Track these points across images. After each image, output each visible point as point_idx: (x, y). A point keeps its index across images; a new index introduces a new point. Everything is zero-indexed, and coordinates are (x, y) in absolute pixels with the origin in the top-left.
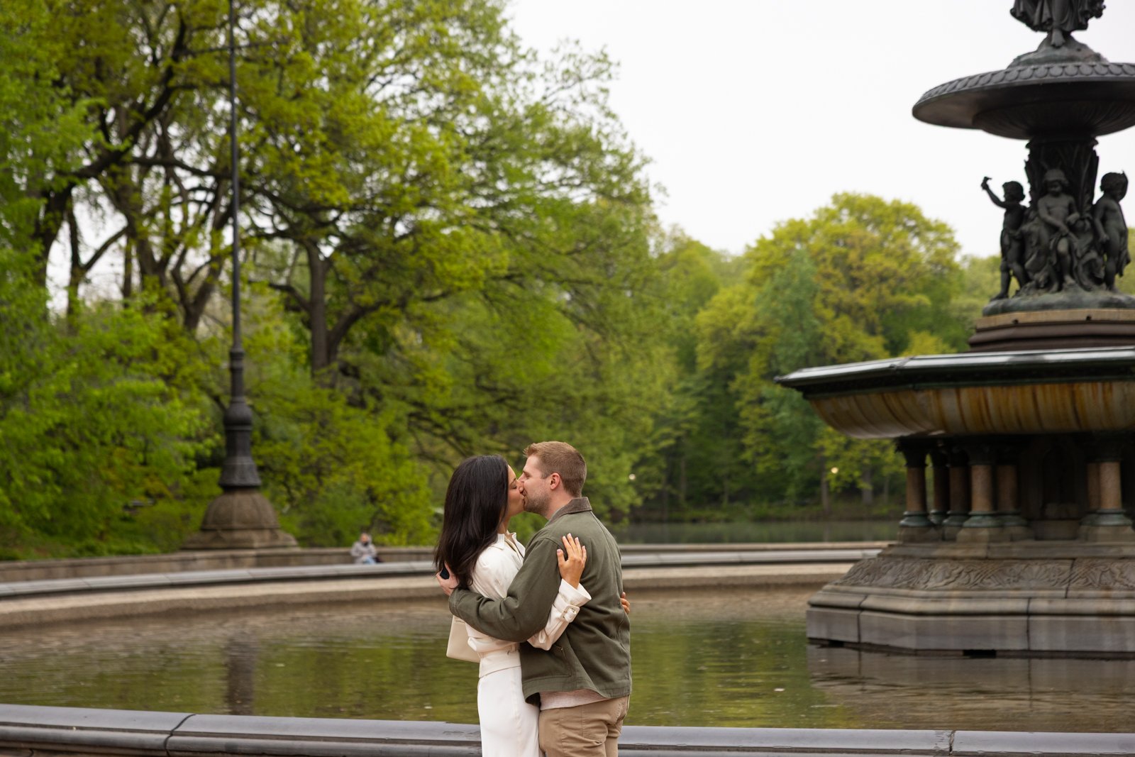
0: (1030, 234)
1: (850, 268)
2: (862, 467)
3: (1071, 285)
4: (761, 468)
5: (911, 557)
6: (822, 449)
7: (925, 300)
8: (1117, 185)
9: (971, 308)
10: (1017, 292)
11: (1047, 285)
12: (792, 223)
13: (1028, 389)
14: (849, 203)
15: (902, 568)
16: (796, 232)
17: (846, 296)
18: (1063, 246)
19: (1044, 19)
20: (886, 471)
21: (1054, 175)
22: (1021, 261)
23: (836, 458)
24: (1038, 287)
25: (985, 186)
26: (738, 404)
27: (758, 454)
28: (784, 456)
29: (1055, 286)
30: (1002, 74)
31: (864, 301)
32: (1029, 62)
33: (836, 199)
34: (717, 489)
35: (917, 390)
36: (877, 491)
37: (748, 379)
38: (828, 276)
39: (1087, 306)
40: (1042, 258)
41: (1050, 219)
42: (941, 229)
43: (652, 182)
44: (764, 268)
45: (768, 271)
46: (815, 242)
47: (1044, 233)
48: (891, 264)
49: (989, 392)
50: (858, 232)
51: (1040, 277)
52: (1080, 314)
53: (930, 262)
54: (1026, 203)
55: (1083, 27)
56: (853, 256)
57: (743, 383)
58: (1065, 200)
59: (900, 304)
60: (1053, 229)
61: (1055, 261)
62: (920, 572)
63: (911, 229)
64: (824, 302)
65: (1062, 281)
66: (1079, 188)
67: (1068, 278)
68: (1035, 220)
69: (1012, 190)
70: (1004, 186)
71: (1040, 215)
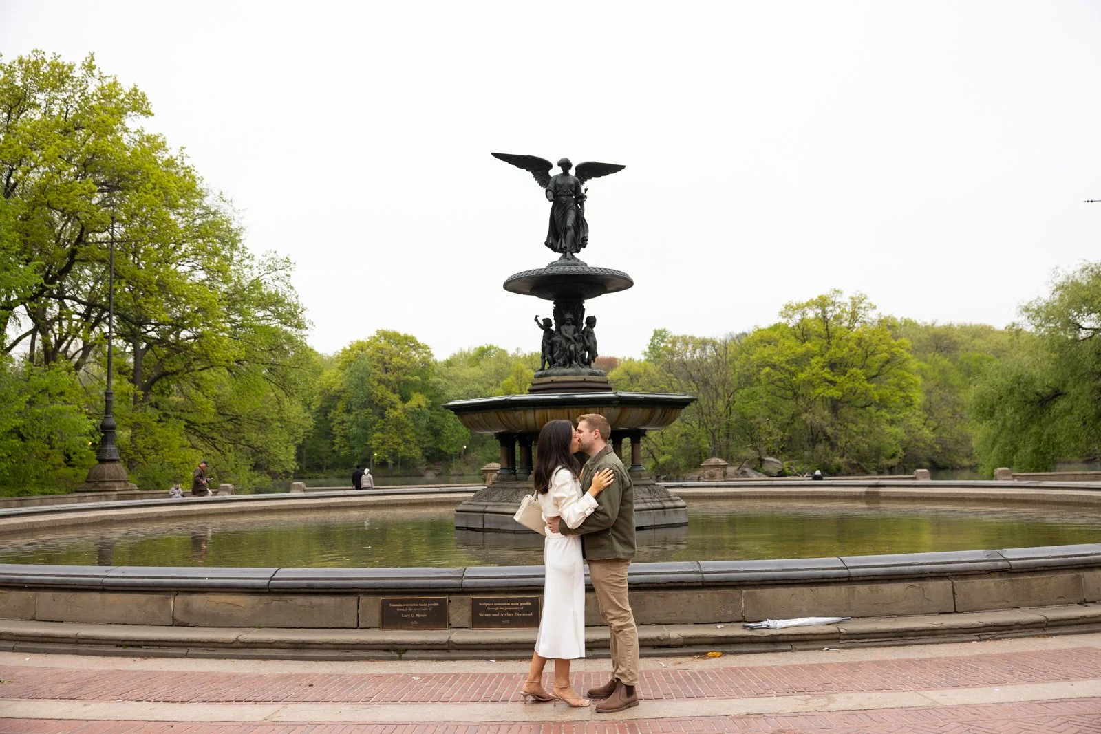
0: (556, 342)
1: (385, 363)
2: (389, 452)
3: (575, 365)
4: (342, 453)
5: (505, 488)
6: (371, 445)
7: (419, 378)
8: (592, 321)
9: (439, 383)
11: (564, 365)
12: (358, 342)
13: (566, 411)
14: (384, 334)
15: (503, 493)
16: (361, 346)
17: (383, 376)
18: (572, 348)
19: (562, 247)
20: (400, 455)
21: (568, 316)
22: (551, 353)
23: (378, 449)
24: (560, 365)
25: (536, 320)
26: (332, 424)
27: (340, 447)
28: (352, 448)
29: (568, 365)
30: (544, 270)
31: (391, 378)
32: (557, 265)
33: (378, 332)
34: (321, 463)
35: (515, 410)
36: (395, 464)
37: (337, 412)
38: (375, 367)
39: (584, 374)
40: (562, 353)
41: (567, 335)
42: (425, 347)
43: (307, 319)
44: (346, 362)
45: (348, 363)
46: (369, 351)
47: (564, 341)
48: (404, 362)
49: (549, 411)
50: (389, 347)
51: (561, 361)
52: (581, 378)
53: (420, 362)
54: (553, 328)
55: (578, 251)
56: (387, 358)
57: (335, 414)
58: (572, 327)
59: (407, 380)
60: (568, 340)
61: (568, 354)
62: (512, 495)
63: (412, 347)
64: (373, 378)
65: (571, 363)
66: (577, 322)
67: (574, 362)
68: (559, 336)
69: (547, 321)
70: (544, 320)
71: (561, 333)
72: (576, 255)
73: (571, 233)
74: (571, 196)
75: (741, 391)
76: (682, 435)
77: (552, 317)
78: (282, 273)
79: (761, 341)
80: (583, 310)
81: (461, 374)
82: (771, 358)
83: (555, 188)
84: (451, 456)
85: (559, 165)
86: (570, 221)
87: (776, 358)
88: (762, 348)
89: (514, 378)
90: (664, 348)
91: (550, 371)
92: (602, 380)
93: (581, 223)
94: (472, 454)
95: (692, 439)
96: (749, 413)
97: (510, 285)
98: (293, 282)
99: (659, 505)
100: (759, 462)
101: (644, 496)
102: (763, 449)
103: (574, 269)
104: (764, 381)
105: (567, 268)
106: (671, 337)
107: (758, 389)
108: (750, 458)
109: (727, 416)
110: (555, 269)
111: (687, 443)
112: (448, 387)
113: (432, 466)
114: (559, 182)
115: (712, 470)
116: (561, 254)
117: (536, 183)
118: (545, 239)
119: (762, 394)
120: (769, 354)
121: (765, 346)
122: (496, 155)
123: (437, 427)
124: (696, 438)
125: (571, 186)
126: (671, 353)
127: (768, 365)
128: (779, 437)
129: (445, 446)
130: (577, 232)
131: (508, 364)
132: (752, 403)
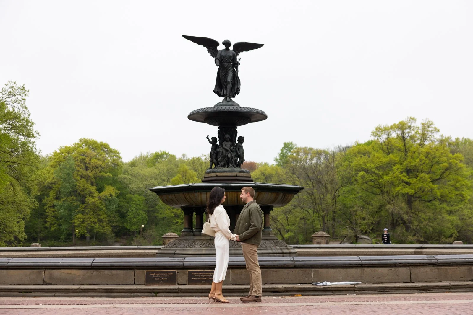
0: (219, 152)
1: (86, 163)
2: (87, 228)
3: (231, 166)
4: (52, 229)
6: (74, 223)
7: (111, 175)
8: (241, 140)
9: (125, 178)
10: (214, 168)
11: (224, 166)
12: (66, 147)
14: (86, 142)
15: (186, 243)
16: (68, 151)
17: (84, 172)
18: (229, 156)
19: (225, 94)
20: (95, 231)
21: (227, 136)
22: (216, 159)
23: (79, 226)
24: (221, 166)
25: (208, 138)
26: (45, 207)
27: (51, 224)
28: (61, 225)
29: (227, 166)
30: (213, 108)
31: (90, 174)
32: (221, 105)
33: (81, 140)
34: (36, 236)
35: (195, 192)
36: (91, 238)
37: (49, 199)
38: (79, 166)
39: (236, 172)
40: (223, 158)
41: (226, 148)
42: (115, 152)
43: (34, 131)
44: (57, 162)
45: (59, 163)
46: (74, 154)
47: (224, 151)
48: (99, 162)
50: (89, 152)
51: (222, 164)
52: (234, 174)
53: (111, 163)
54: (218, 143)
55: (234, 97)
56: (87, 159)
57: (47, 200)
58: (230, 143)
59: (102, 176)
60: (227, 151)
61: (227, 159)
63: (106, 152)
64: (77, 174)
65: (228, 165)
66: (233, 140)
67: (230, 164)
68: (221, 148)
69: (214, 139)
70: (212, 138)
71: (222, 147)
72: (232, 99)
73: (230, 86)
74: (230, 63)
75: (344, 188)
76: (301, 219)
77: (217, 137)
78: (19, 98)
79: (359, 153)
80: (237, 132)
81: (142, 172)
82: (366, 165)
83: (221, 57)
84: (133, 232)
85: (223, 44)
86: (229, 78)
87: (368, 165)
88: (359, 158)
89: (181, 176)
90: (290, 156)
91: (216, 170)
92: (247, 176)
93: (236, 80)
94: (149, 231)
95: (308, 222)
96: (349, 204)
97: (192, 116)
98: (27, 104)
99: (280, 251)
100: (355, 238)
101: (272, 245)
102: (358, 229)
103: (231, 108)
104: (360, 181)
105: (227, 107)
106: (296, 148)
107: (356, 187)
108: (349, 236)
109: (333, 205)
110: (220, 108)
111: (305, 224)
112: (132, 182)
113: (118, 239)
114: (223, 54)
115: (319, 240)
116: (224, 98)
117: (209, 54)
118: (213, 88)
119: (358, 190)
120: (364, 163)
121: (361, 157)
122: (185, 37)
123: (123, 211)
124: (311, 221)
125: (230, 57)
126: (296, 160)
127: (363, 170)
128: (370, 222)
129: (129, 224)
130: (233, 85)
131: (176, 166)
132: (351, 197)
